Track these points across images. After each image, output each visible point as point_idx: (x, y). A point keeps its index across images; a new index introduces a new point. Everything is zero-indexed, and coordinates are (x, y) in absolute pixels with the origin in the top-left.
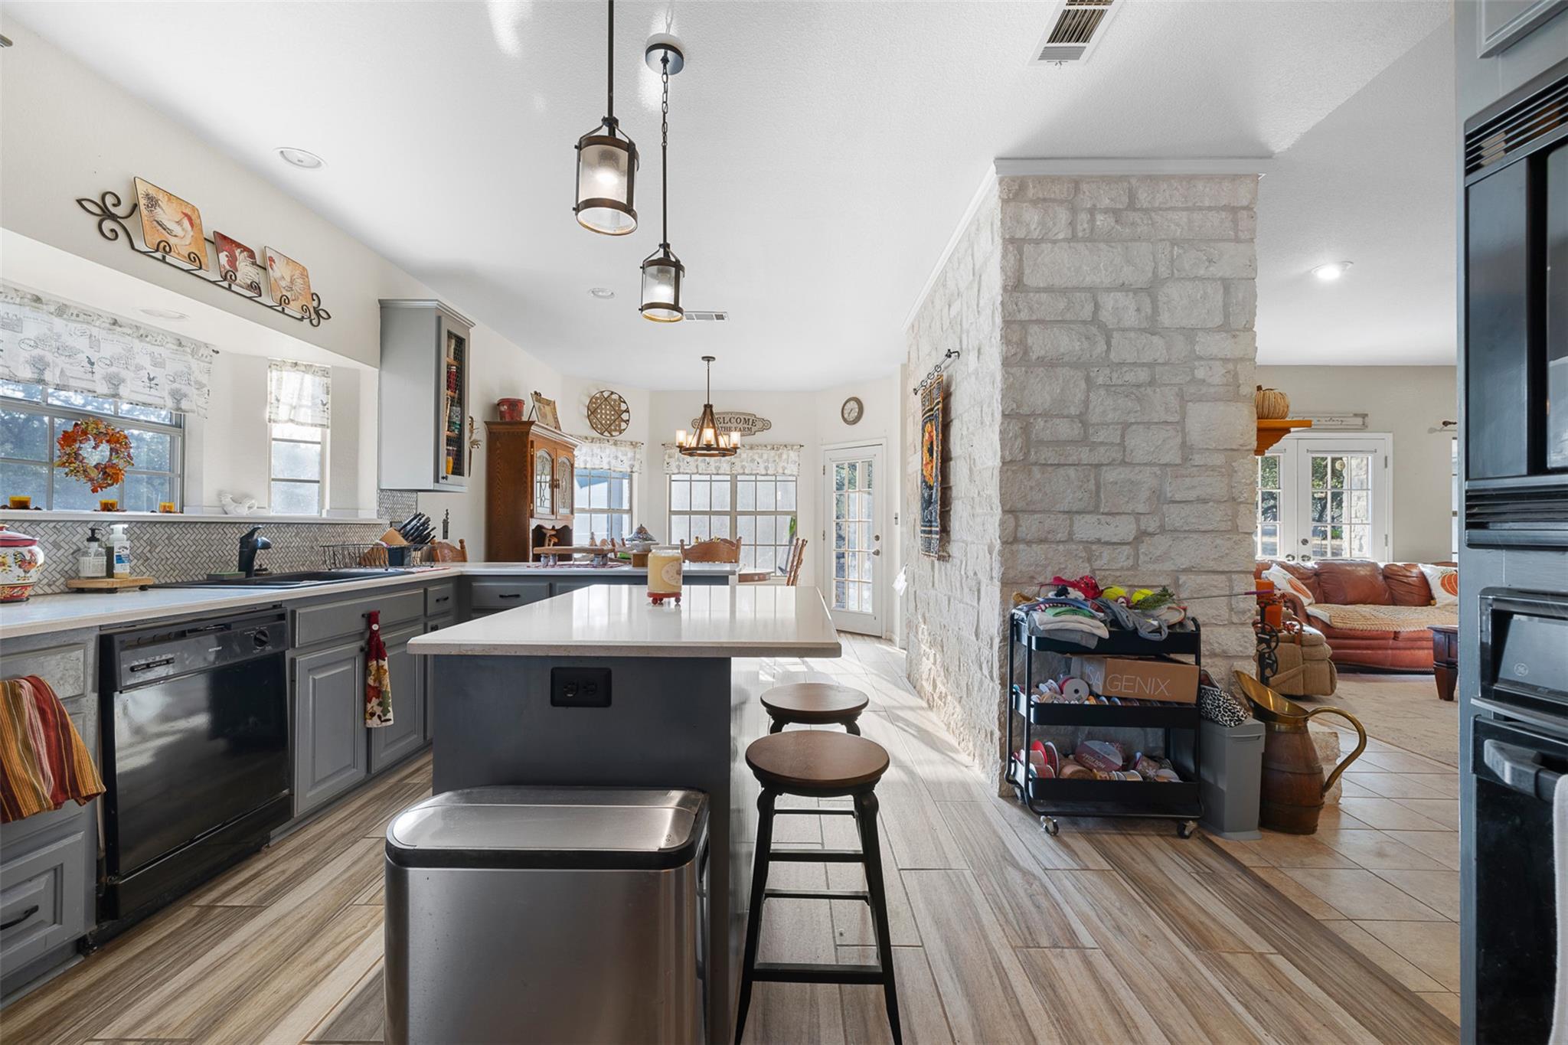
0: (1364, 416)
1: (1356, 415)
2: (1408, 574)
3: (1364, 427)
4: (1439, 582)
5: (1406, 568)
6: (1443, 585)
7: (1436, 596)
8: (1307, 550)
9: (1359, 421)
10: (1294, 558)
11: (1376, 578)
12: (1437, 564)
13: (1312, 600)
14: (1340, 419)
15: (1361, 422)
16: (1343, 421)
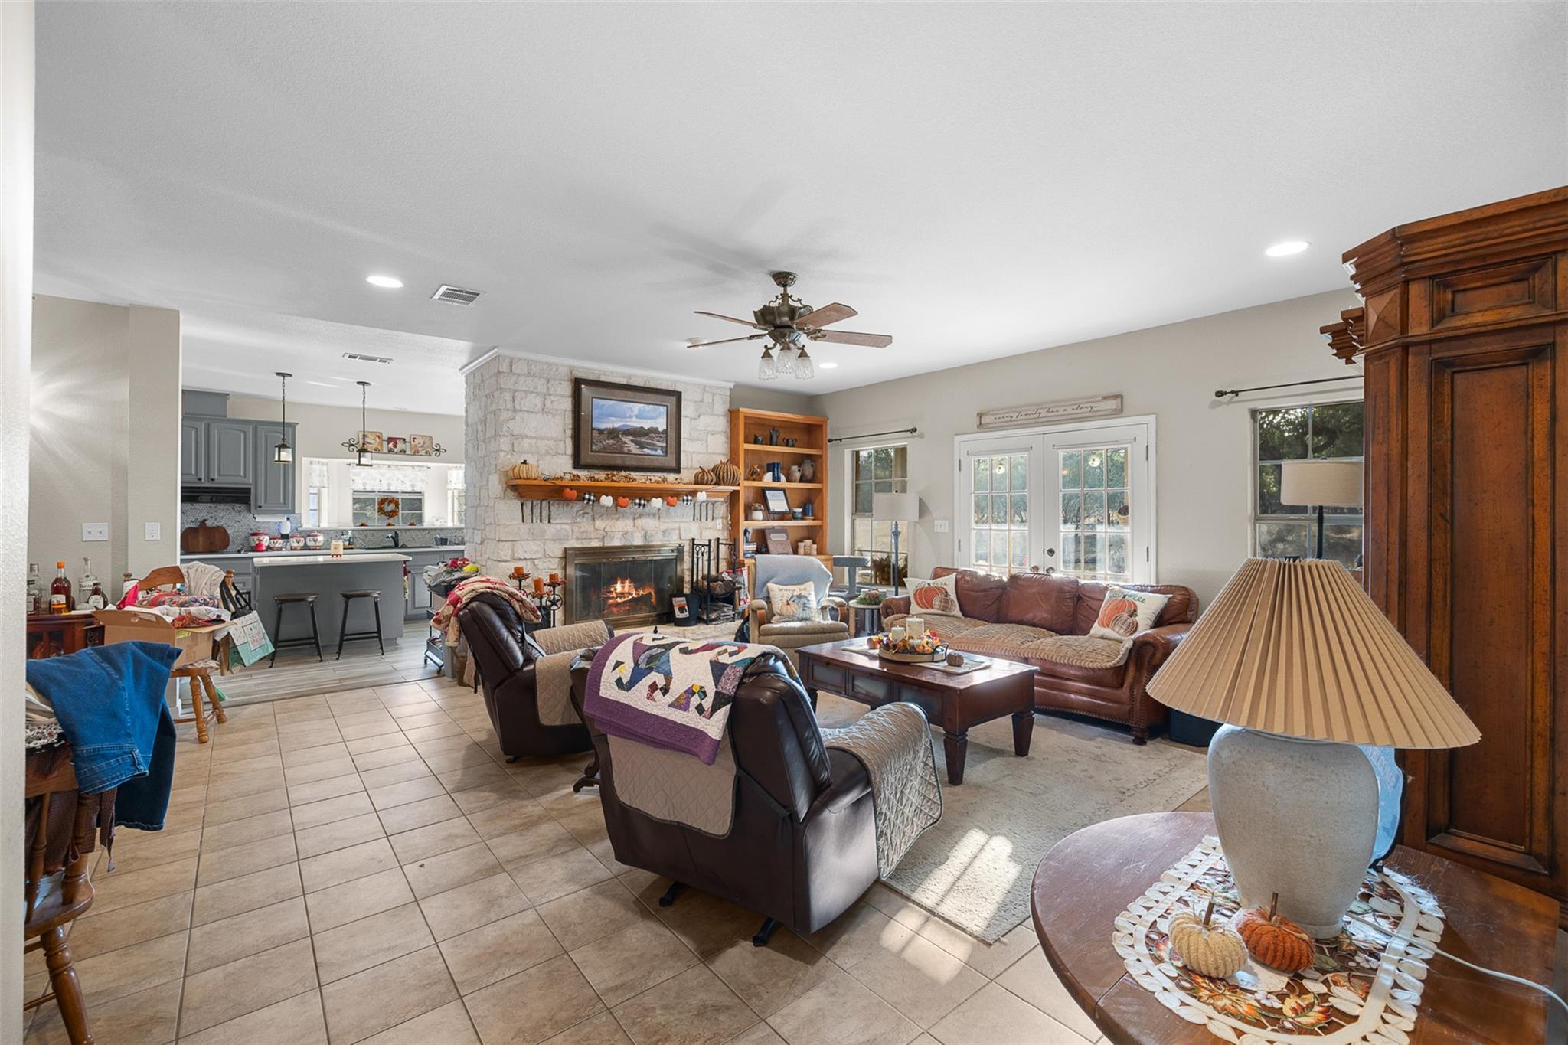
0: (1120, 398)
1: (1105, 398)
3: (1119, 412)
8: (1051, 561)
9: (1111, 405)
14: (1088, 405)
15: (1118, 404)
16: (1092, 407)
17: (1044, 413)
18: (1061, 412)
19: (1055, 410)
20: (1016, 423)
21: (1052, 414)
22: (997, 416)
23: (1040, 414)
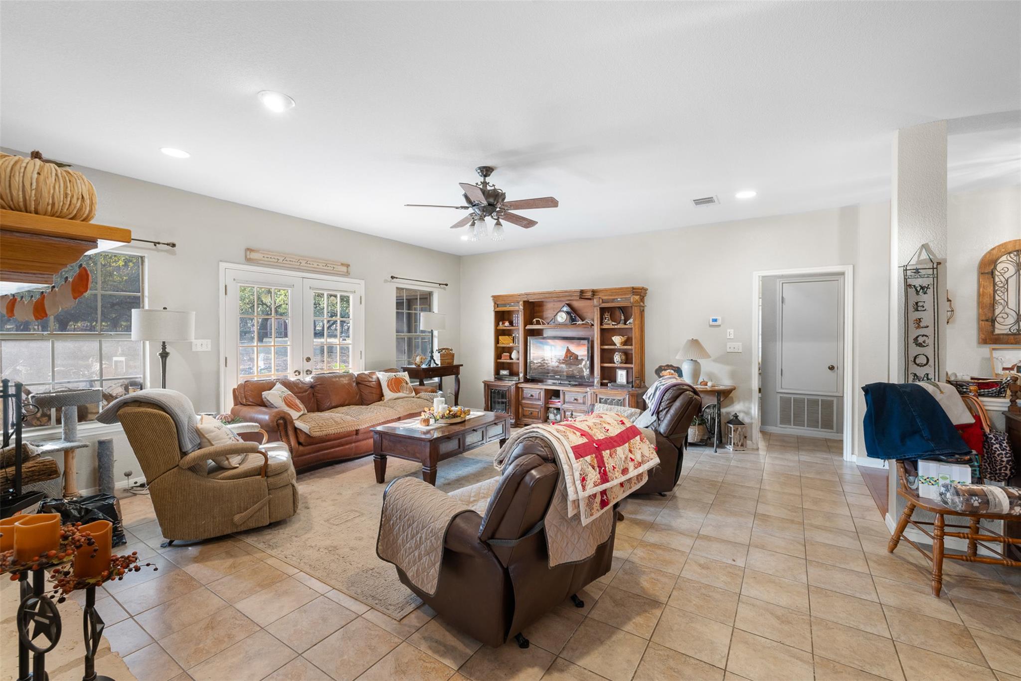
0: (348, 266)
1: (342, 264)
2: (371, 380)
3: (347, 274)
4: (386, 383)
5: (370, 375)
6: (388, 386)
7: (384, 394)
8: (308, 365)
9: (344, 269)
10: (299, 373)
11: (352, 386)
12: (386, 371)
13: (304, 410)
14: (332, 266)
15: (345, 270)
16: (334, 268)
17: (303, 263)
18: (316, 266)
19: (311, 263)
20: (280, 265)
21: (308, 265)
22: (266, 256)
23: (301, 263)
